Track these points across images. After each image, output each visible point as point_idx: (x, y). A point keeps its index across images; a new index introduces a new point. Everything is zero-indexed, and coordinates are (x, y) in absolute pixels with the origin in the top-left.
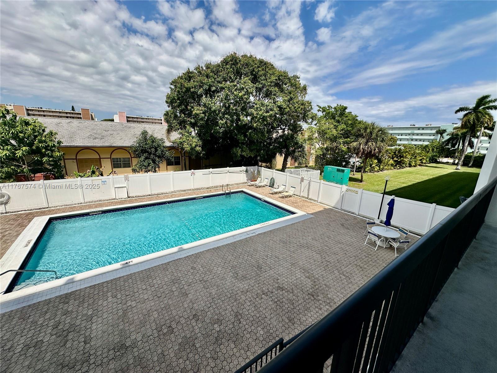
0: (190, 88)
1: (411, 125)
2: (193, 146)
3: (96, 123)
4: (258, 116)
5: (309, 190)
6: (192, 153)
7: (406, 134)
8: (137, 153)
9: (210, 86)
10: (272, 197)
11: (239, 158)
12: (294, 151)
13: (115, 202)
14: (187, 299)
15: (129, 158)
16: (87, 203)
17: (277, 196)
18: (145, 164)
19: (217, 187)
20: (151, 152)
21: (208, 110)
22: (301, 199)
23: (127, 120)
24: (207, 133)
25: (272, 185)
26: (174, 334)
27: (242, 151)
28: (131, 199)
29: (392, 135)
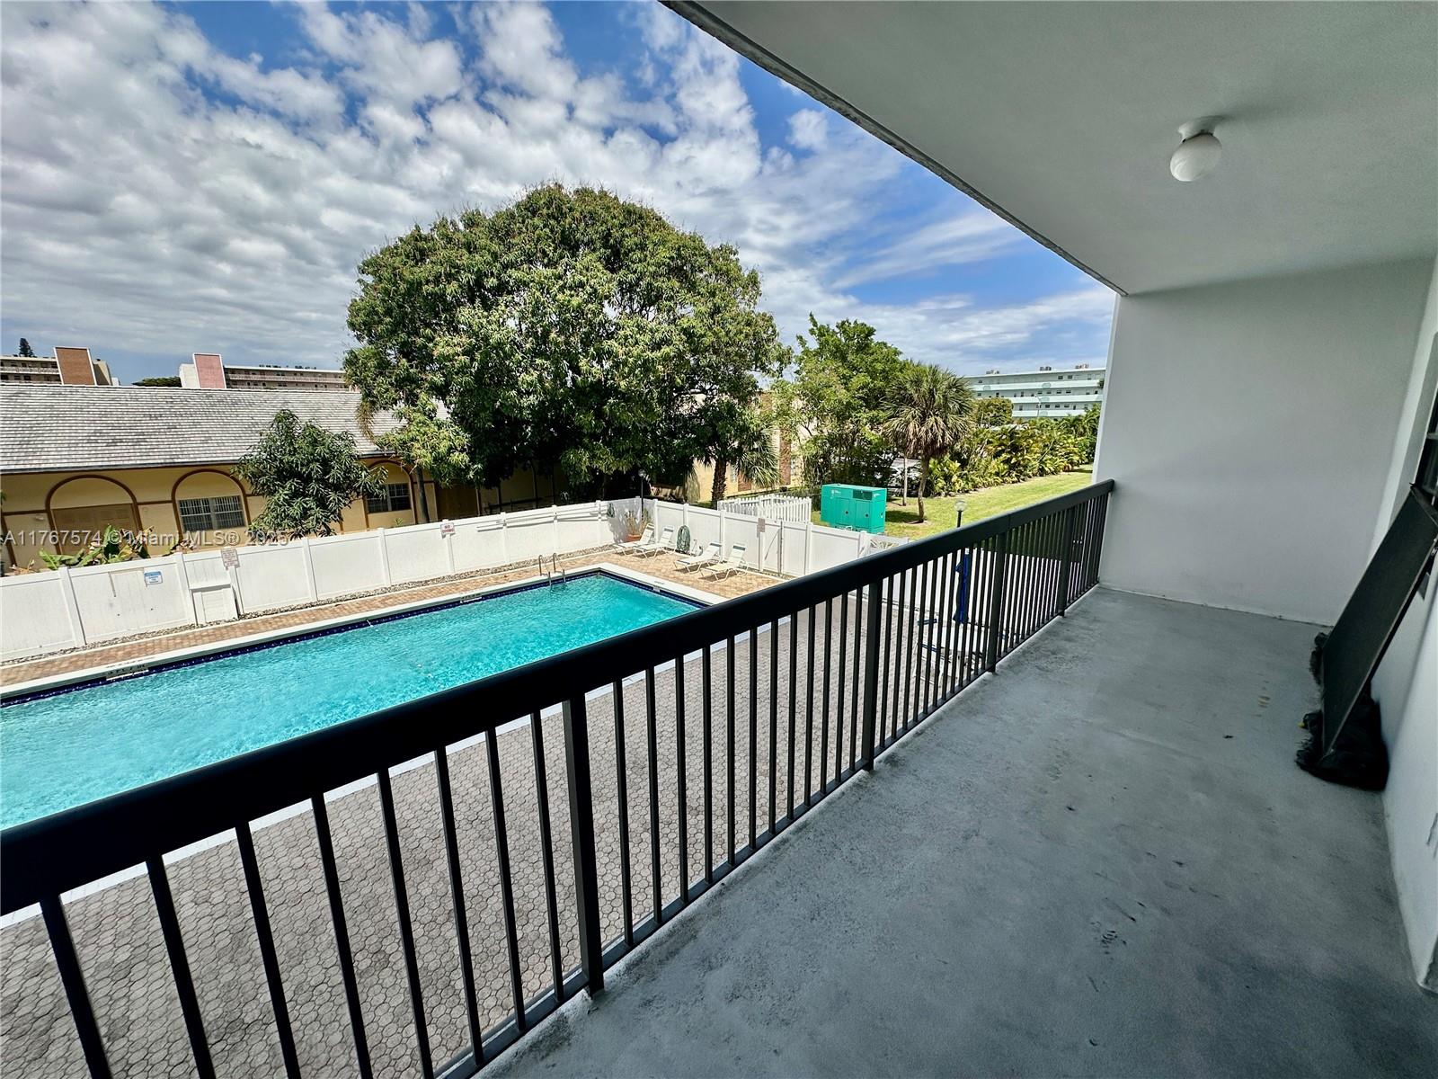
0: (420, 284)
1: (1041, 369)
2: (443, 449)
3: (113, 394)
4: (631, 360)
5: (780, 553)
6: (439, 471)
7: (1032, 393)
8: (262, 480)
9: (480, 276)
10: (682, 580)
11: (585, 479)
12: (739, 451)
13: (195, 636)
14: (430, 873)
15: (239, 497)
16: (94, 646)
17: (697, 575)
18: (291, 512)
19: (525, 564)
20: (310, 473)
21: (480, 345)
22: (762, 577)
23: (228, 380)
24: (484, 409)
25: (684, 548)
26: (392, 967)
27: (593, 457)
28: (249, 623)
29: (1000, 396)
